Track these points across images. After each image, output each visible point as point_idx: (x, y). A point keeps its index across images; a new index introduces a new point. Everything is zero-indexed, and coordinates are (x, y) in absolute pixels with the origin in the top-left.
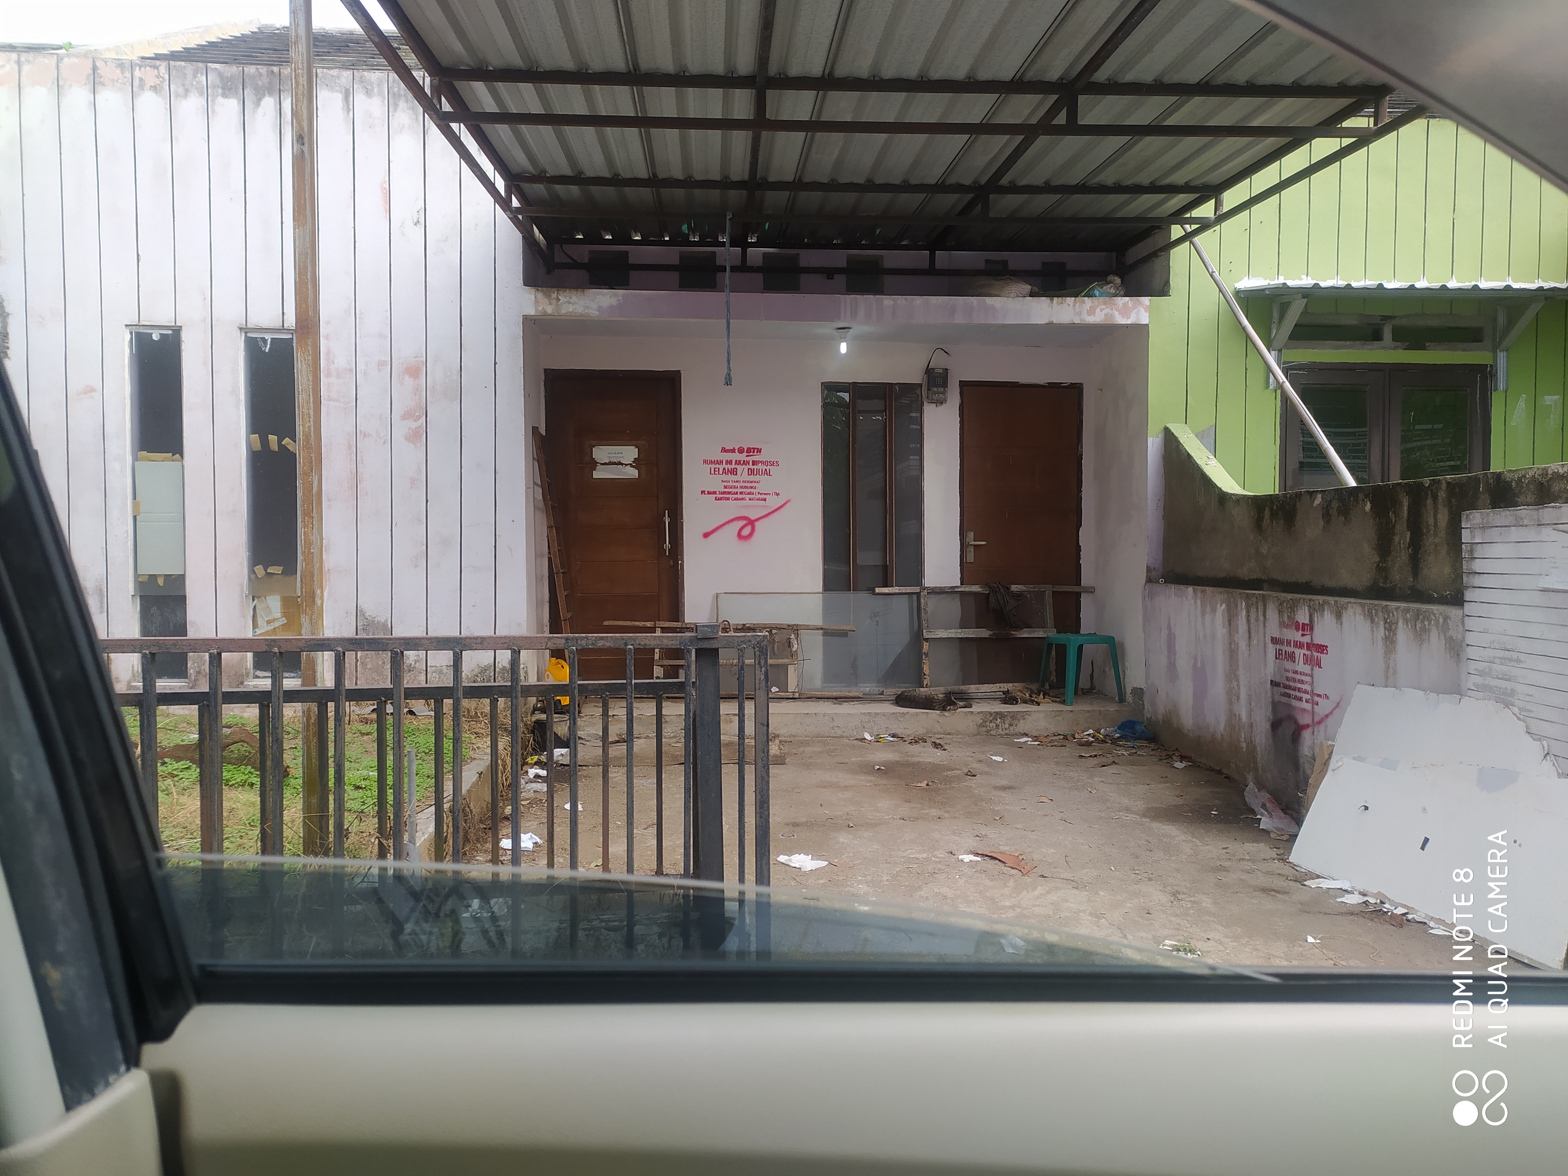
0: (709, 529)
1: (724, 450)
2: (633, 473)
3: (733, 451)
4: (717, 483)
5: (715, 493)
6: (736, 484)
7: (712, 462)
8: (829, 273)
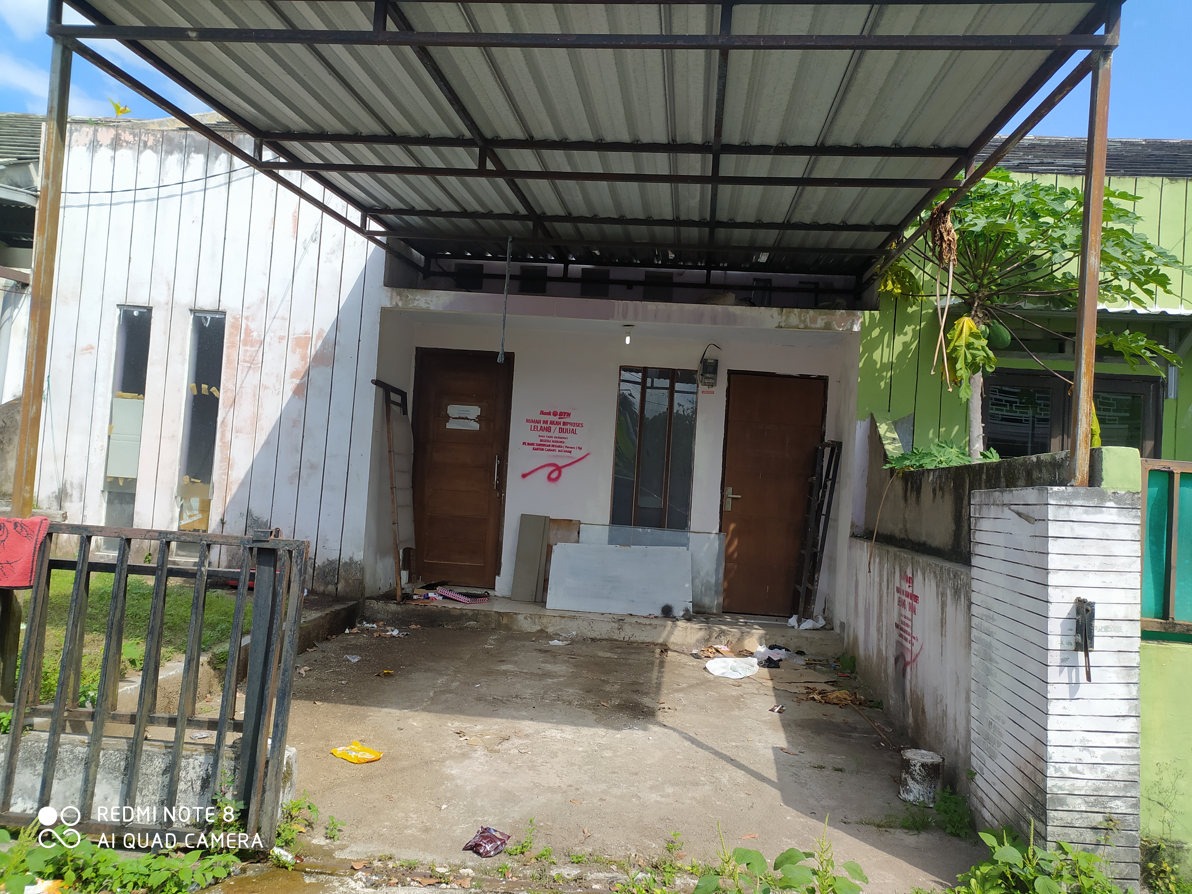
0: (527, 472)
1: (542, 413)
2: (476, 426)
3: (549, 414)
4: (535, 437)
5: (533, 444)
6: (549, 439)
7: (533, 421)
8: (630, 284)
